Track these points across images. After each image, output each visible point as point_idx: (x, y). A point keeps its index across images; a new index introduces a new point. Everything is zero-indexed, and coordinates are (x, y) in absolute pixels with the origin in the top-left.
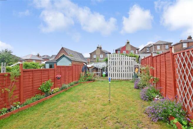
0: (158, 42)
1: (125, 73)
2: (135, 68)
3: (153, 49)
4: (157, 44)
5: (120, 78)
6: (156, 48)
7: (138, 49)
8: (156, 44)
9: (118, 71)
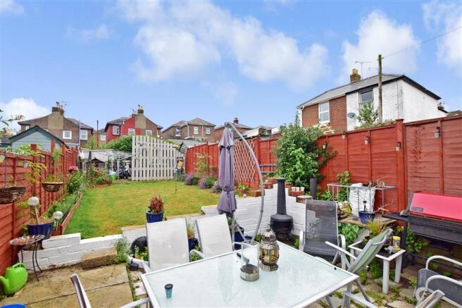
0: (195, 120)
1: (162, 169)
2: (178, 162)
3: (187, 131)
4: (195, 123)
5: (155, 178)
6: (192, 131)
7: (159, 129)
8: (192, 123)
9: (151, 166)
